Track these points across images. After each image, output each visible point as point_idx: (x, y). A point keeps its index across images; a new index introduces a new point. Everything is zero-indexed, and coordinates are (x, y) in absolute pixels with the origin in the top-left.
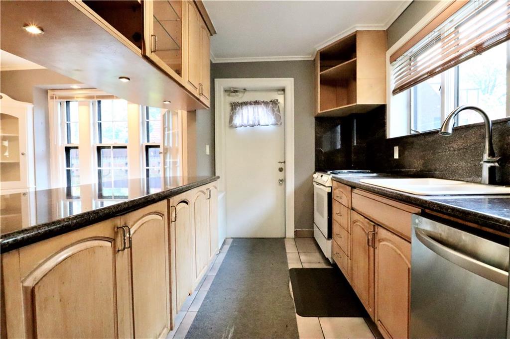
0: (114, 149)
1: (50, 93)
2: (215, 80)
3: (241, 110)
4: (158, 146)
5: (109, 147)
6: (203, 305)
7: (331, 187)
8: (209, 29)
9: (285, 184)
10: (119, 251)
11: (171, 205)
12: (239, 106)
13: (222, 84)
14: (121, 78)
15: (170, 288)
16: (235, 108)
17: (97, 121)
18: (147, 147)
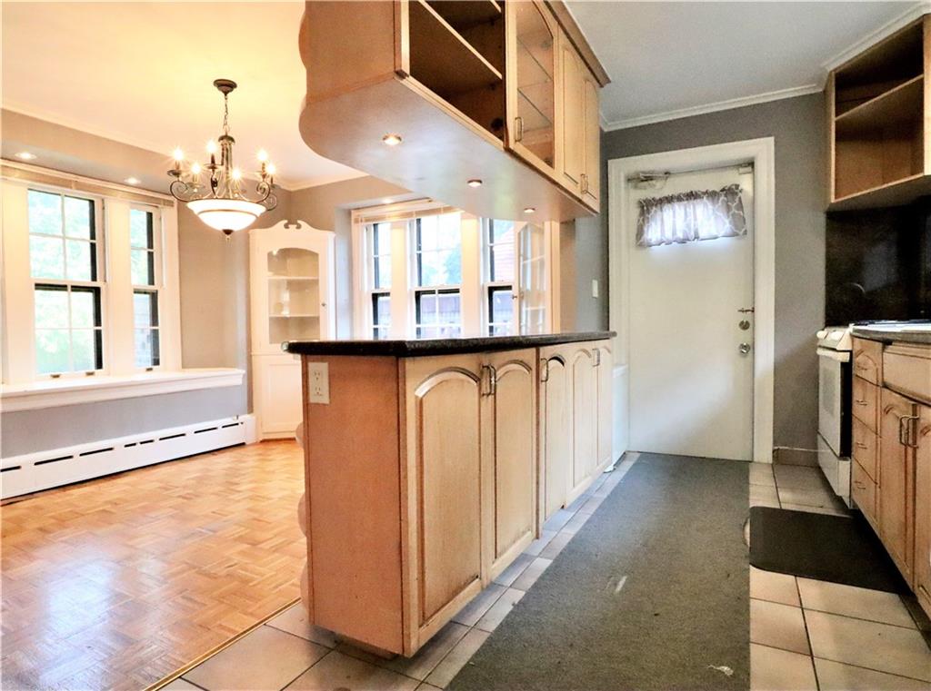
0: (441, 295)
1: (354, 214)
2: (610, 162)
3: (659, 212)
4: (509, 288)
5: (433, 292)
6: (584, 528)
7: (851, 352)
8: (597, 76)
9: (754, 353)
10: (483, 395)
11: (541, 357)
12: (656, 205)
13: (621, 168)
14: (470, 182)
15: (538, 477)
16: (648, 209)
17: (416, 252)
18: (491, 290)
